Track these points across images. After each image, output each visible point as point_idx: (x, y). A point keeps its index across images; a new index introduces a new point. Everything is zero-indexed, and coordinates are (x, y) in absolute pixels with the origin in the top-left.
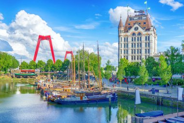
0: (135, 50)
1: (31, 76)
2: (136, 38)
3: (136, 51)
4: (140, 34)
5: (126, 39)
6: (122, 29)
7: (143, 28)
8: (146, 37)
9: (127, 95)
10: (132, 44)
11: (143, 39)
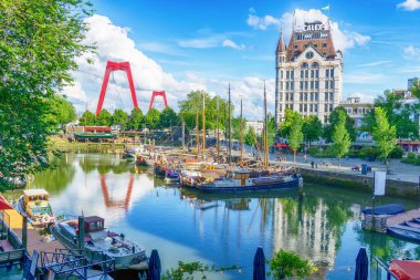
0: (306, 94)
1: (105, 139)
2: (310, 72)
3: (309, 95)
4: (315, 64)
5: (291, 74)
6: (284, 54)
7: (323, 55)
8: (327, 71)
9: (313, 175)
10: (302, 83)
11: (322, 74)
